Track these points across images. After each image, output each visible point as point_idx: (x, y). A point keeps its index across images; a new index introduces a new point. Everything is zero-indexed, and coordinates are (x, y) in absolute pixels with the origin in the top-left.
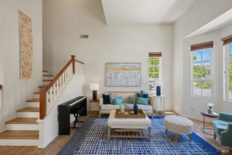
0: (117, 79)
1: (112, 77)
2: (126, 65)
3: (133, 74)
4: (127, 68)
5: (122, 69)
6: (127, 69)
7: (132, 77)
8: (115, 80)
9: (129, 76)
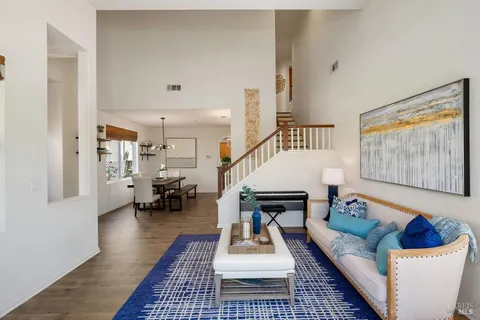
0: (381, 160)
1: (372, 154)
2: (402, 106)
3: (428, 140)
4: (405, 117)
5: (392, 126)
6: (408, 123)
7: (423, 153)
8: (378, 162)
9: (412, 149)
